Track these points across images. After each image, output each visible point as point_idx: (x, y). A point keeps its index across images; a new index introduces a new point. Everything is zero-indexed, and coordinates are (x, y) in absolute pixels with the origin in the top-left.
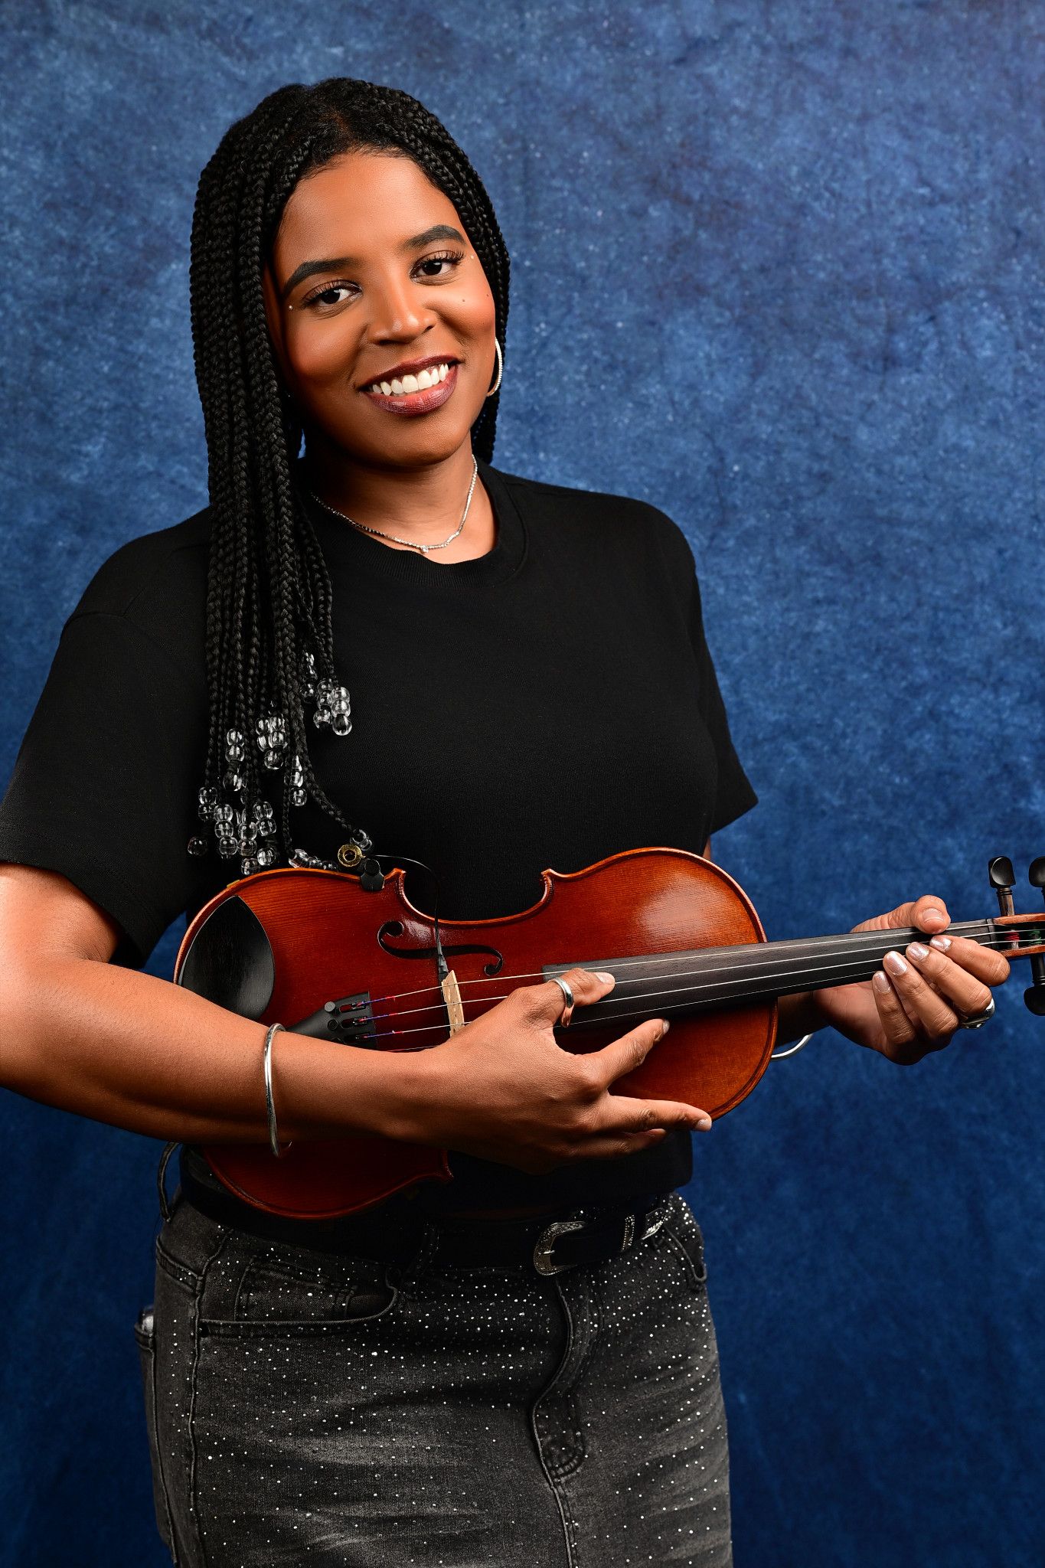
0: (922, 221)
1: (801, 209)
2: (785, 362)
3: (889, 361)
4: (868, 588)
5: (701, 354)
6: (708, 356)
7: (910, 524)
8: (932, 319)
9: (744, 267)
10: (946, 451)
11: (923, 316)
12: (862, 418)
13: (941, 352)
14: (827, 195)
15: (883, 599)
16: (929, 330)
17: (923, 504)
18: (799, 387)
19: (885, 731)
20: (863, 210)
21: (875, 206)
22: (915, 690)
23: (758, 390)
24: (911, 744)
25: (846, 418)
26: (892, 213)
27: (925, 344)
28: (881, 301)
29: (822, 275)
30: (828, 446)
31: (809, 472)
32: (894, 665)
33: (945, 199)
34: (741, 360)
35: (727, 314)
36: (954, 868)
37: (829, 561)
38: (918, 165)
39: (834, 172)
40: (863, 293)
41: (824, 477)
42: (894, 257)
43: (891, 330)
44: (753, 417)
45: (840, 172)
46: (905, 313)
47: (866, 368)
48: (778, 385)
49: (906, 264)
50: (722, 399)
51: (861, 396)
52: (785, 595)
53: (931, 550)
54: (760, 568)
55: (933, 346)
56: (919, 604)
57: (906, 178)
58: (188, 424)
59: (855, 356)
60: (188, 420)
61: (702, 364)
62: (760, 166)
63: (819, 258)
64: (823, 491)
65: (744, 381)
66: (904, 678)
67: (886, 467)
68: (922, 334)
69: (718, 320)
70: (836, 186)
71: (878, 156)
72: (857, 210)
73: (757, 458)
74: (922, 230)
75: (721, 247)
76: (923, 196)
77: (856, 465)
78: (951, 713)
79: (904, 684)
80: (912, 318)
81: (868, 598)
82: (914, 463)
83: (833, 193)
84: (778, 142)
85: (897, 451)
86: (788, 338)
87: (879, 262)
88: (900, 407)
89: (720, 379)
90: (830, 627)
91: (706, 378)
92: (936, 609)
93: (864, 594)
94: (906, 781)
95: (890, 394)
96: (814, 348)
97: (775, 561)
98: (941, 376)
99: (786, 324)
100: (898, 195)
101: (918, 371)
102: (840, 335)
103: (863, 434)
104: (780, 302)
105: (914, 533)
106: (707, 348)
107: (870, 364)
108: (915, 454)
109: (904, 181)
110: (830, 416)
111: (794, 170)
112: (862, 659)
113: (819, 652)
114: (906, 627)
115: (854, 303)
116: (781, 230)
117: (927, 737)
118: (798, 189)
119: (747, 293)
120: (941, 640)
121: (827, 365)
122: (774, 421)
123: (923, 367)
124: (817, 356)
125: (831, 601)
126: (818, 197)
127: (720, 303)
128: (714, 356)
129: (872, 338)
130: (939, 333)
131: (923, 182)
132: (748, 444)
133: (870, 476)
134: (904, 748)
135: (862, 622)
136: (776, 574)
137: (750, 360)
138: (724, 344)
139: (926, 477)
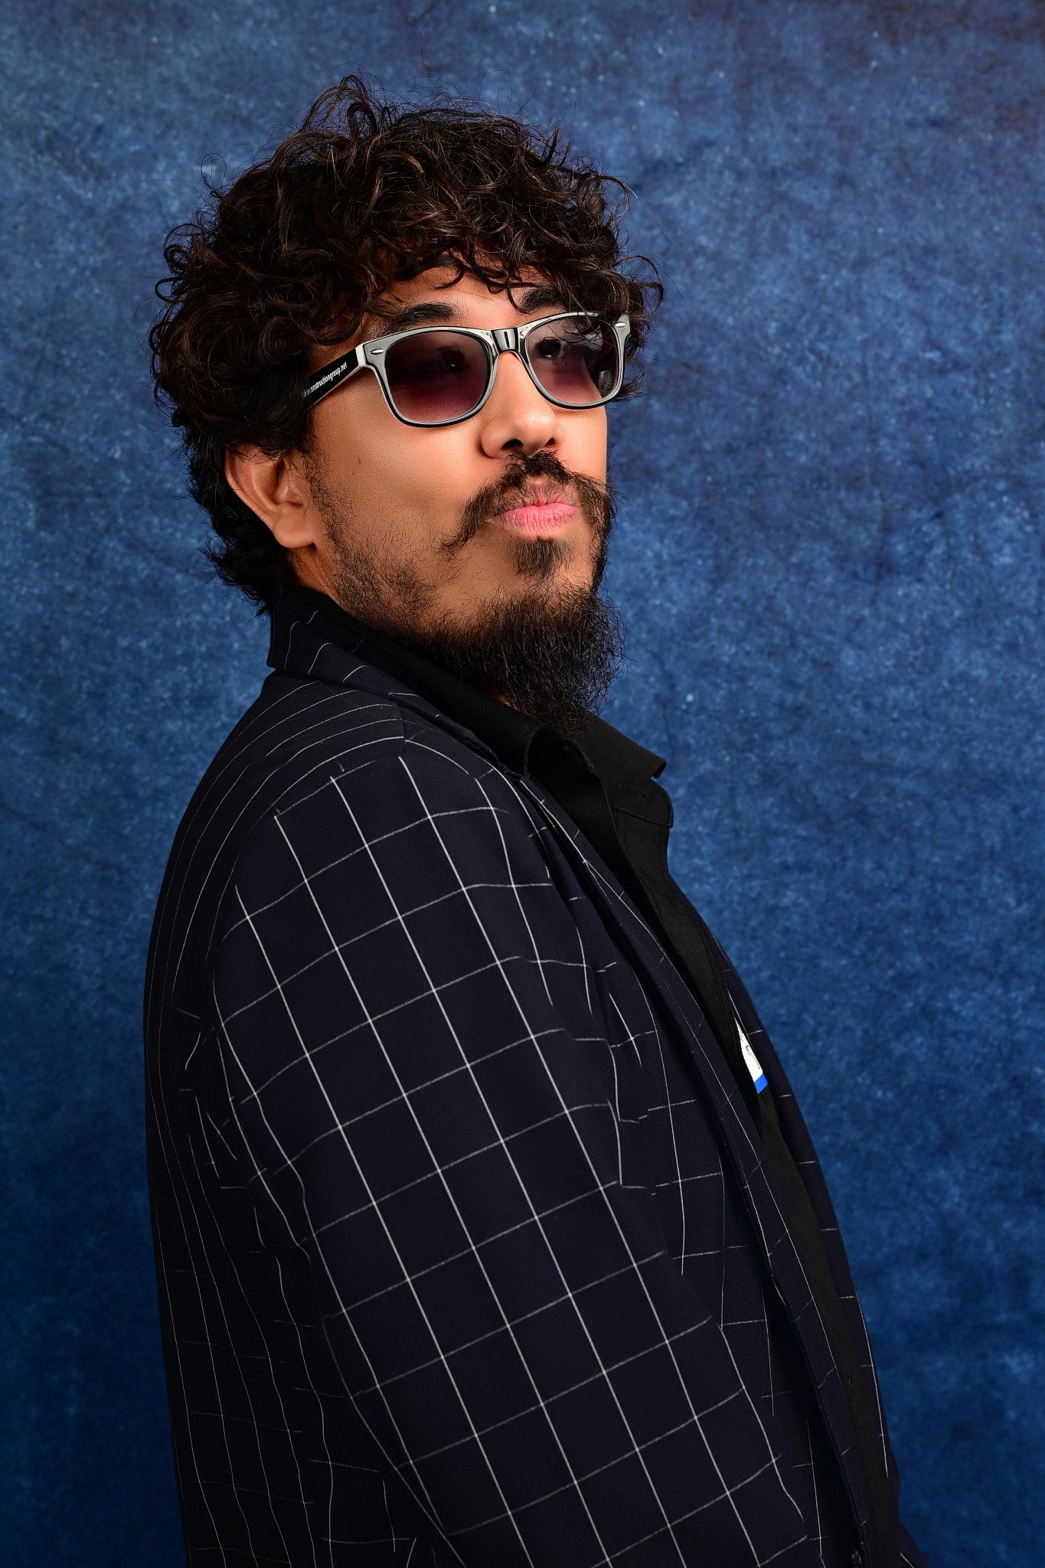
0: (929, 393)
1: (780, 375)
2: (754, 565)
3: (884, 567)
4: (850, 852)
5: (650, 554)
6: (658, 556)
7: (904, 772)
8: (939, 515)
9: (707, 446)
10: (951, 682)
11: (927, 512)
12: (848, 639)
13: (949, 557)
14: (813, 358)
15: (868, 866)
16: (934, 530)
17: (920, 747)
18: (771, 598)
19: (866, 1032)
20: (857, 377)
21: (871, 373)
22: (905, 982)
23: (719, 601)
24: (898, 1049)
25: (828, 638)
26: (893, 382)
27: (929, 547)
28: (876, 492)
29: (803, 459)
30: (804, 673)
31: (781, 705)
32: (880, 949)
33: (958, 366)
34: (700, 562)
35: (684, 504)
36: (946, 1206)
37: (802, 817)
38: (927, 323)
39: (822, 330)
40: (854, 483)
41: (799, 711)
42: (893, 438)
43: (887, 528)
44: (713, 634)
45: (830, 330)
46: (905, 507)
47: (855, 575)
48: (744, 594)
49: (907, 446)
50: (674, 611)
51: (846, 611)
52: (746, 859)
53: (929, 805)
54: (716, 824)
55: (939, 550)
56: (913, 873)
57: (910, 338)
58: (8, 634)
59: (841, 560)
60: (9, 629)
61: (650, 566)
62: (730, 321)
63: (800, 437)
64: (796, 729)
65: (702, 589)
66: (891, 966)
67: (877, 701)
68: (926, 534)
69: (672, 512)
70: (823, 347)
71: (878, 311)
72: (849, 378)
73: (717, 686)
74: (929, 404)
75: (678, 421)
76: (931, 362)
77: (839, 697)
78: (948, 1010)
79: (891, 973)
80: (914, 515)
81: (850, 864)
82: (911, 696)
83: (820, 356)
84: (754, 290)
85: (892, 681)
86: (760, 536)
87: (874, 443)
88: (896, 625)
89: (672, 585)
90: (801, 900)
91: (656, 583)
92: (933, 879)
93: (845, 859)
94: (890, 1095)
95: (884, 609)
96: (791, 549)
97: (736, 815)
98: (948, 587)
99: (757, 518)
100: (901, 360)
101: (919, 580)
102: (824, 534)
103: (849, 658)
104: (750, 491)
105: (909, 784)
106: (657, 546)
107: (859, 569)
108: (913, 684)
109: (908, 343)
110: (809, 635)
111: (772, 327)
112: (840, 940)
113: (787, 931)
114: (895, 902)
115: (843, 494)
116: (754, 401)
117: (919, 1040)
118: (777, 350)
119: (709, 479)
120: (939, 918)
121: (807, 572)
122: (738, 640)
123: (926, 575)
124: (794, 559)
125: (804, 867)
126: (801, 361)
127: (675, 491)
128: (666, 557)
129: (864, 538)
130: (946, 534)
131: (934, 345)
132: (707, 667)
133: (857, 711)
134: (888, 1053)
135: (841, 894)
136: (736, 832)
137: (710, 562)
138: (679, 542)
139: (925, 714)
